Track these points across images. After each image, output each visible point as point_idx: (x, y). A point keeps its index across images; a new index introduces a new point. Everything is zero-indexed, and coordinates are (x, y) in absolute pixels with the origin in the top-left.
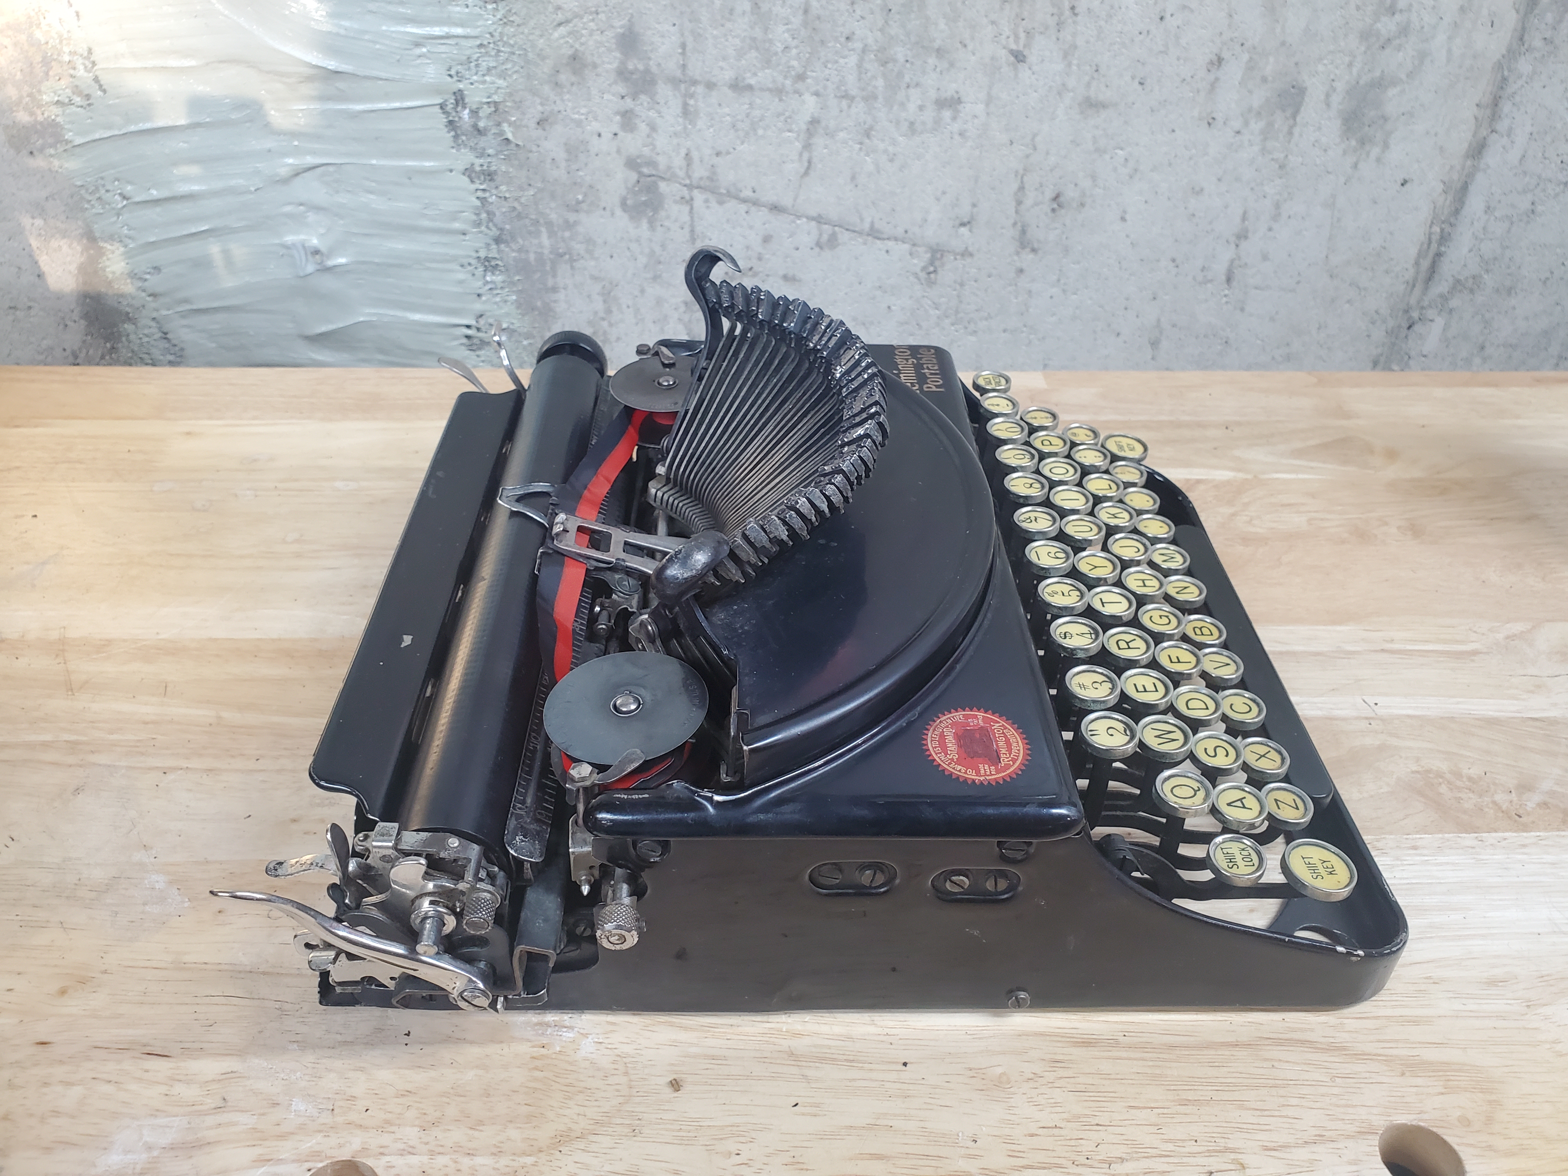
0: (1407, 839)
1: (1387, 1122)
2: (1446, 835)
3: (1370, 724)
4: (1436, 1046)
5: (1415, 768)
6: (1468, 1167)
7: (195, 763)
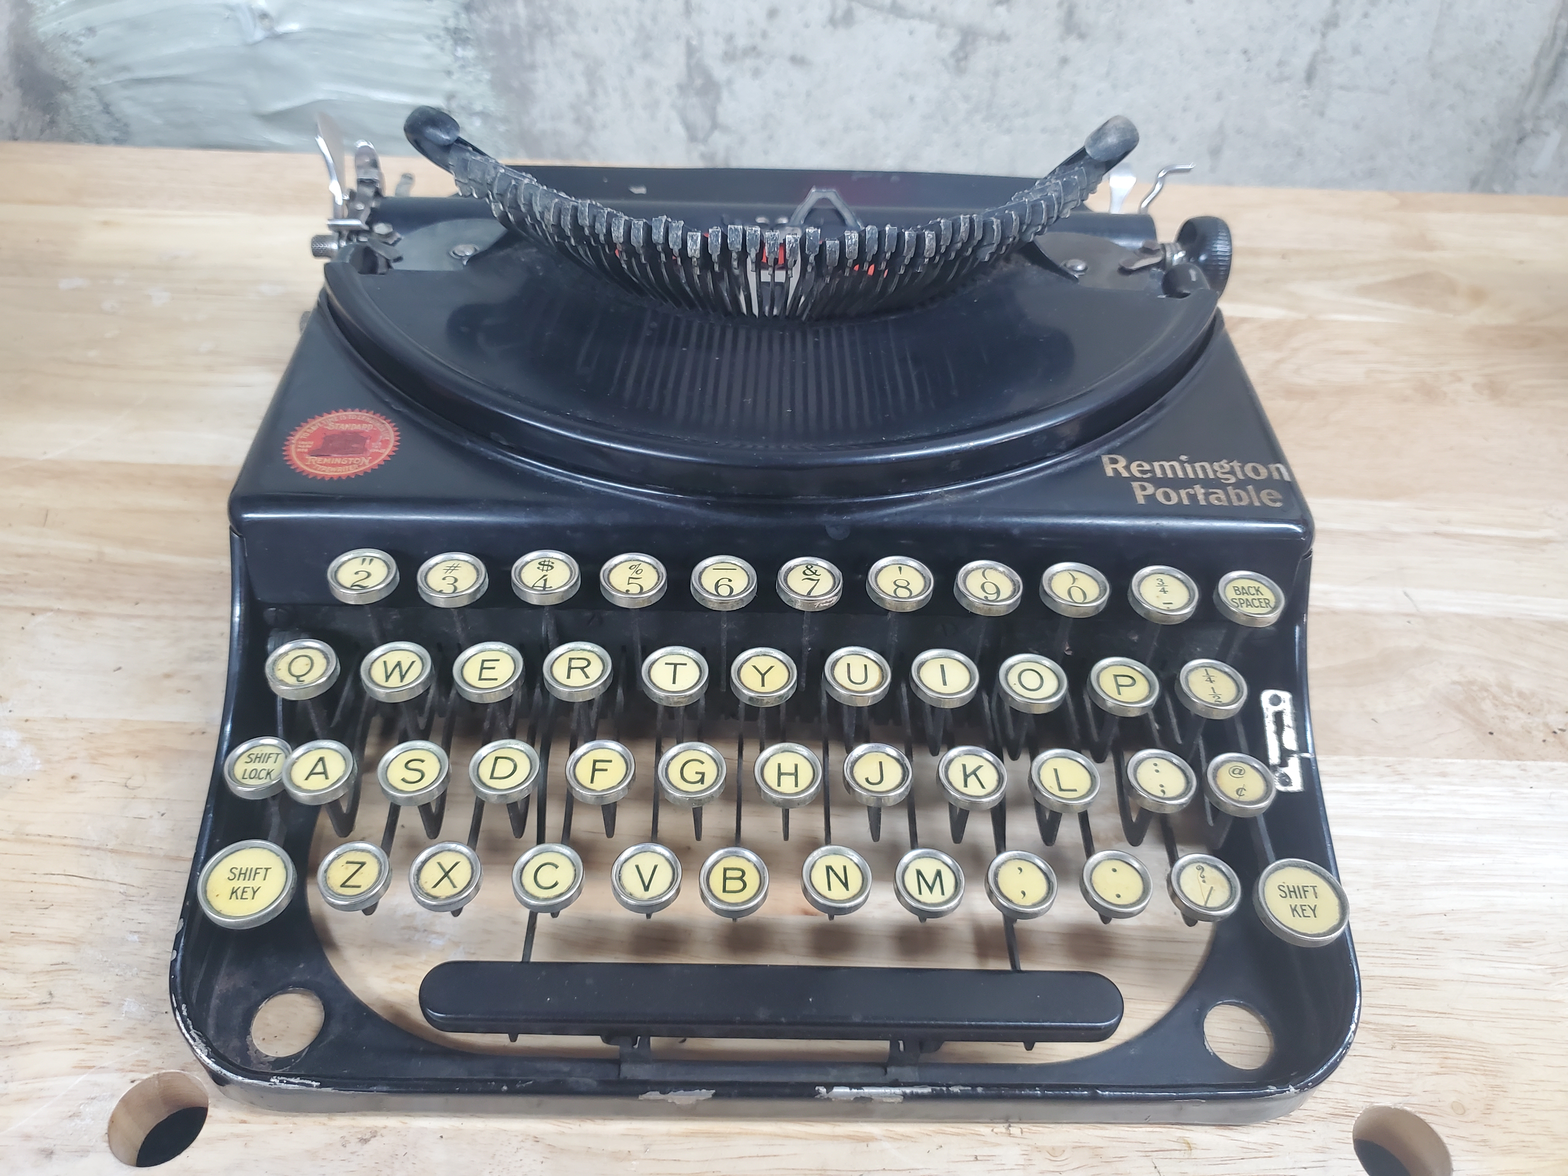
0: (1435, 763)
1: (1368, 1104)
2: (1484, 762)
3: (1409, 622)
4: (1436, 1015)
5: (1456, 677)
6: (1455, 1165)
7: (66, 605)
